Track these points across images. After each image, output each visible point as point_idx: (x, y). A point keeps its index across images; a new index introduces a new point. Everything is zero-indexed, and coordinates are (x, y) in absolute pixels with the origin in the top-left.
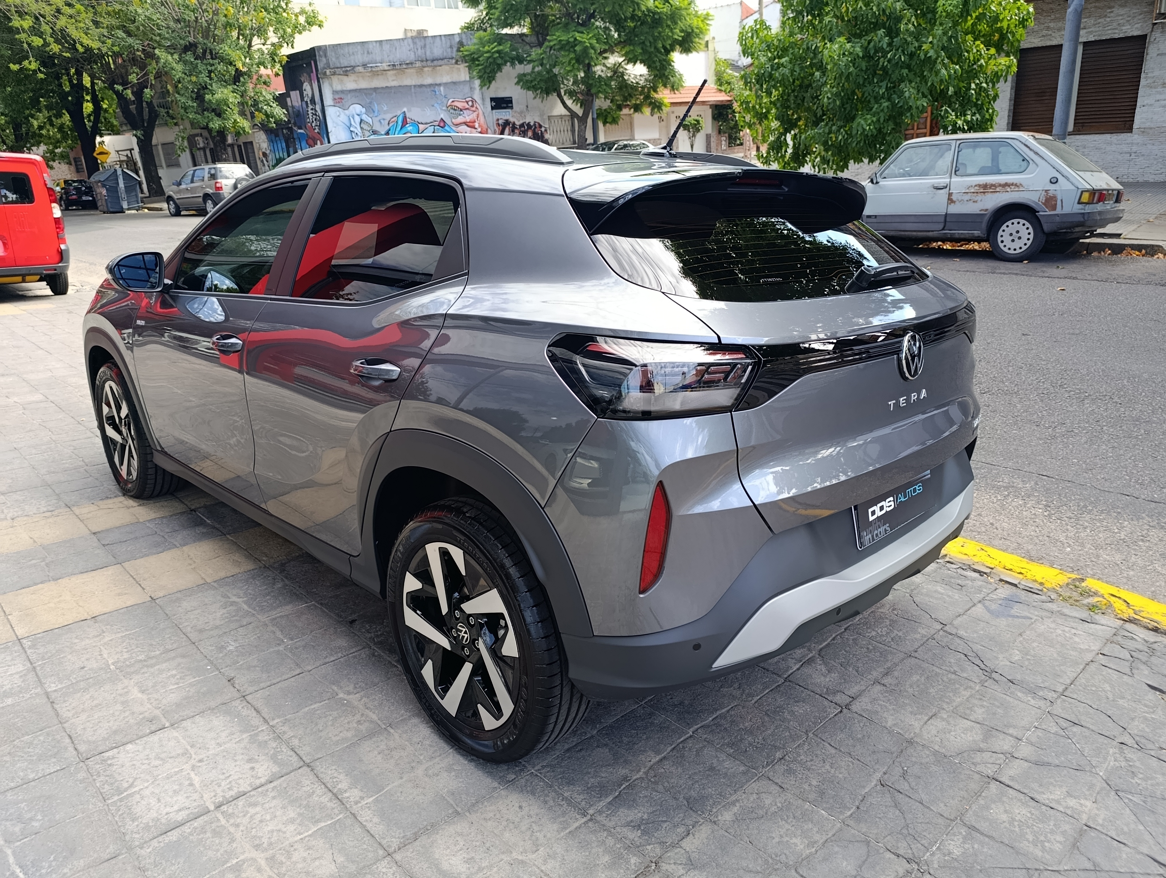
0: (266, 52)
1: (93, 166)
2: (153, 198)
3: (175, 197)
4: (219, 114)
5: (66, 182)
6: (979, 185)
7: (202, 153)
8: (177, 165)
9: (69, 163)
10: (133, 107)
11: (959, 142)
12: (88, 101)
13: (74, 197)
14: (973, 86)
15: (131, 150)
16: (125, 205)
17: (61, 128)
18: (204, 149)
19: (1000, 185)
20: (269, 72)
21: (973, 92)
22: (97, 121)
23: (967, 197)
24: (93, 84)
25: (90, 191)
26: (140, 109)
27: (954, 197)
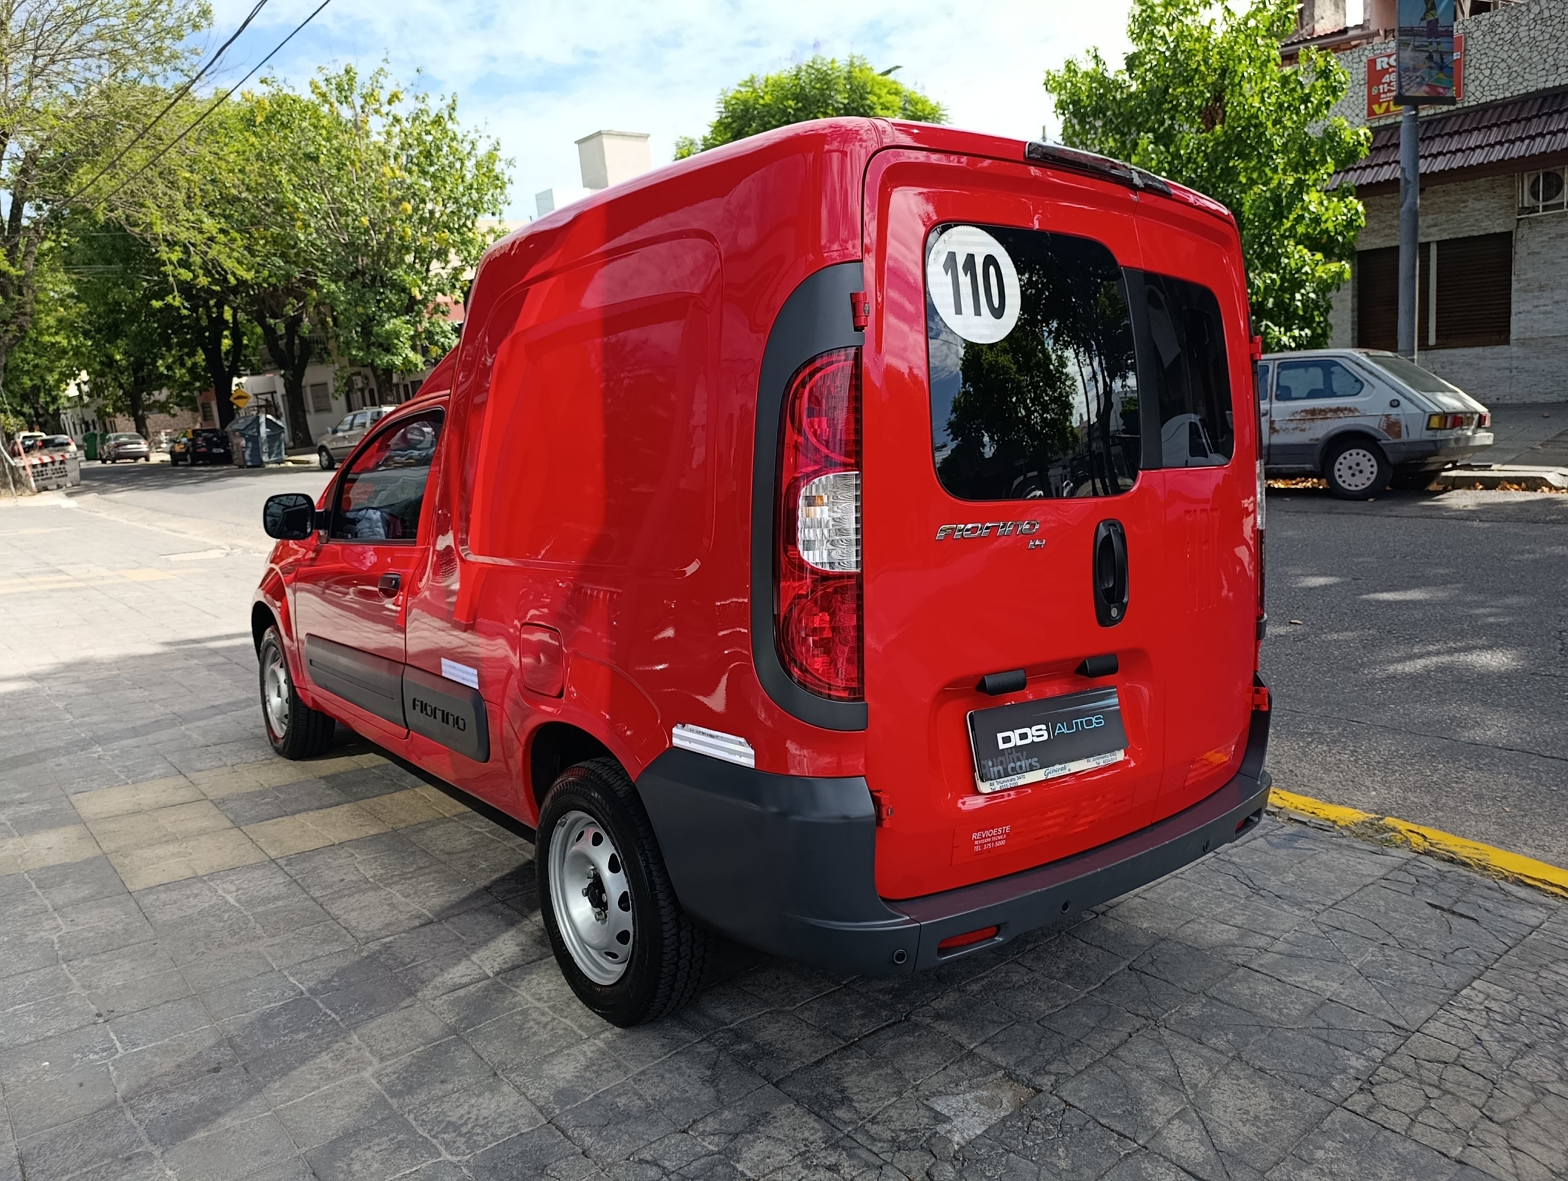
0: (445, 276)
1: (228, 412)
2: (298, 450)
3: (329, 447)
4: (388, 349)
5: (194, 432)
6: (1306, 411)
7: (359, 394)
8: (329, 410)
9: (195, 410)
10: (282, 343)
11: (1277, 362)
12: (226, 337)
13: (203, 449)
14: (1298, 296)
15: (273, 393)
16: (265, 458)
17: (192, 370)
18: (362, 390)
19: (1331, 410)
20: (447, 299)
21: (1299, 304)
22: (236, 359)
23: (1292, 425)
24: (234, 316)
25: (224, 441)
26: (290, 343)
27: (1277, 426)
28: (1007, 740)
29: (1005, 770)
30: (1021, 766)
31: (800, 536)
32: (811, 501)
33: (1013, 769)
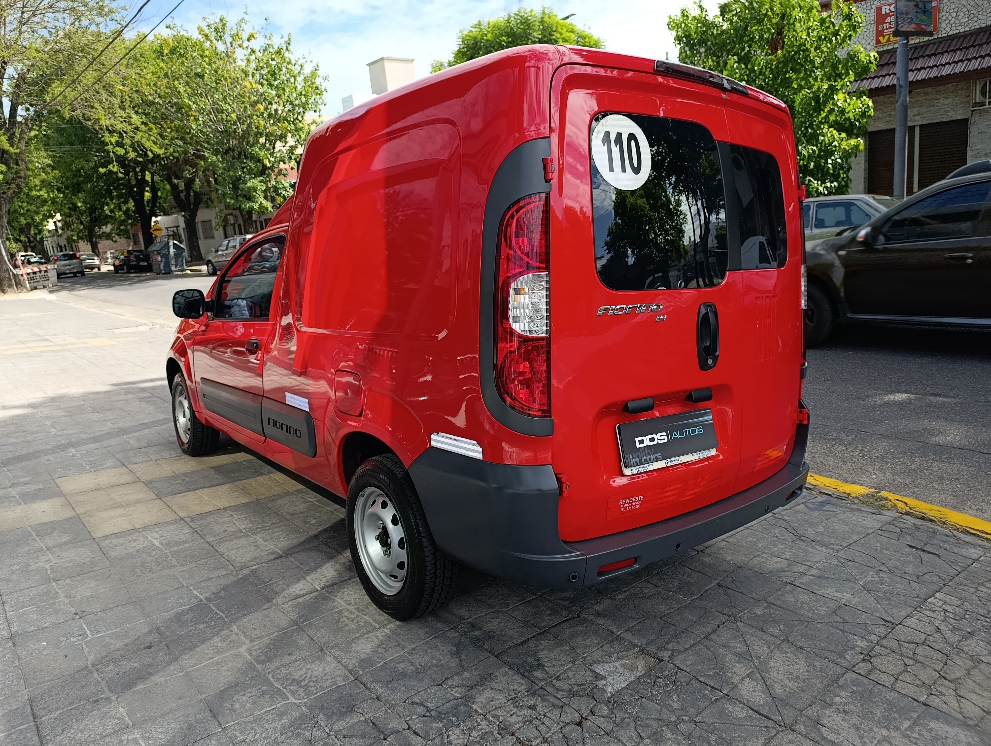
0: (285, 152)
1: (149, 239)
2: (194, 263)
3: (213, 261)
4: (250, 198)
5: (128, 252)
7: (232, 227)
8: (213, 237)
9: (128, 238)
10: (183, 195)
11: (816, 203)
12: (147, 191)
13: (134, 263)
14: (830, 161)
15: (177, 227)
16: (173, 268)
17: (126, 212)
18: (233, 225)
20: (287, 166)
21: (830, 166)
22: (154, 205)
24: (152, 178)
25: (147, 257)
26: (188, 195)
28: (641, 442)
29: (641, 461)
30: (650, 459)
31: (511, 314)
32: (517, 292)
33: (646, 460)
